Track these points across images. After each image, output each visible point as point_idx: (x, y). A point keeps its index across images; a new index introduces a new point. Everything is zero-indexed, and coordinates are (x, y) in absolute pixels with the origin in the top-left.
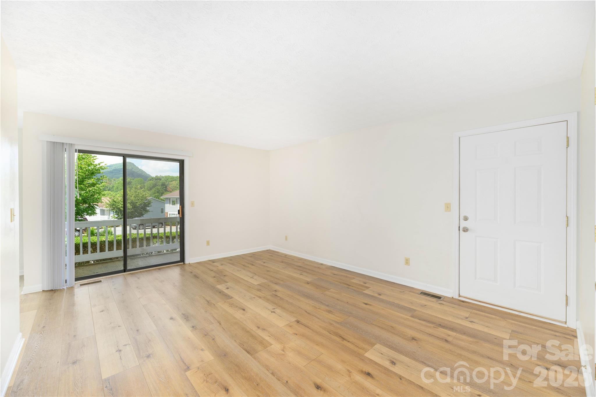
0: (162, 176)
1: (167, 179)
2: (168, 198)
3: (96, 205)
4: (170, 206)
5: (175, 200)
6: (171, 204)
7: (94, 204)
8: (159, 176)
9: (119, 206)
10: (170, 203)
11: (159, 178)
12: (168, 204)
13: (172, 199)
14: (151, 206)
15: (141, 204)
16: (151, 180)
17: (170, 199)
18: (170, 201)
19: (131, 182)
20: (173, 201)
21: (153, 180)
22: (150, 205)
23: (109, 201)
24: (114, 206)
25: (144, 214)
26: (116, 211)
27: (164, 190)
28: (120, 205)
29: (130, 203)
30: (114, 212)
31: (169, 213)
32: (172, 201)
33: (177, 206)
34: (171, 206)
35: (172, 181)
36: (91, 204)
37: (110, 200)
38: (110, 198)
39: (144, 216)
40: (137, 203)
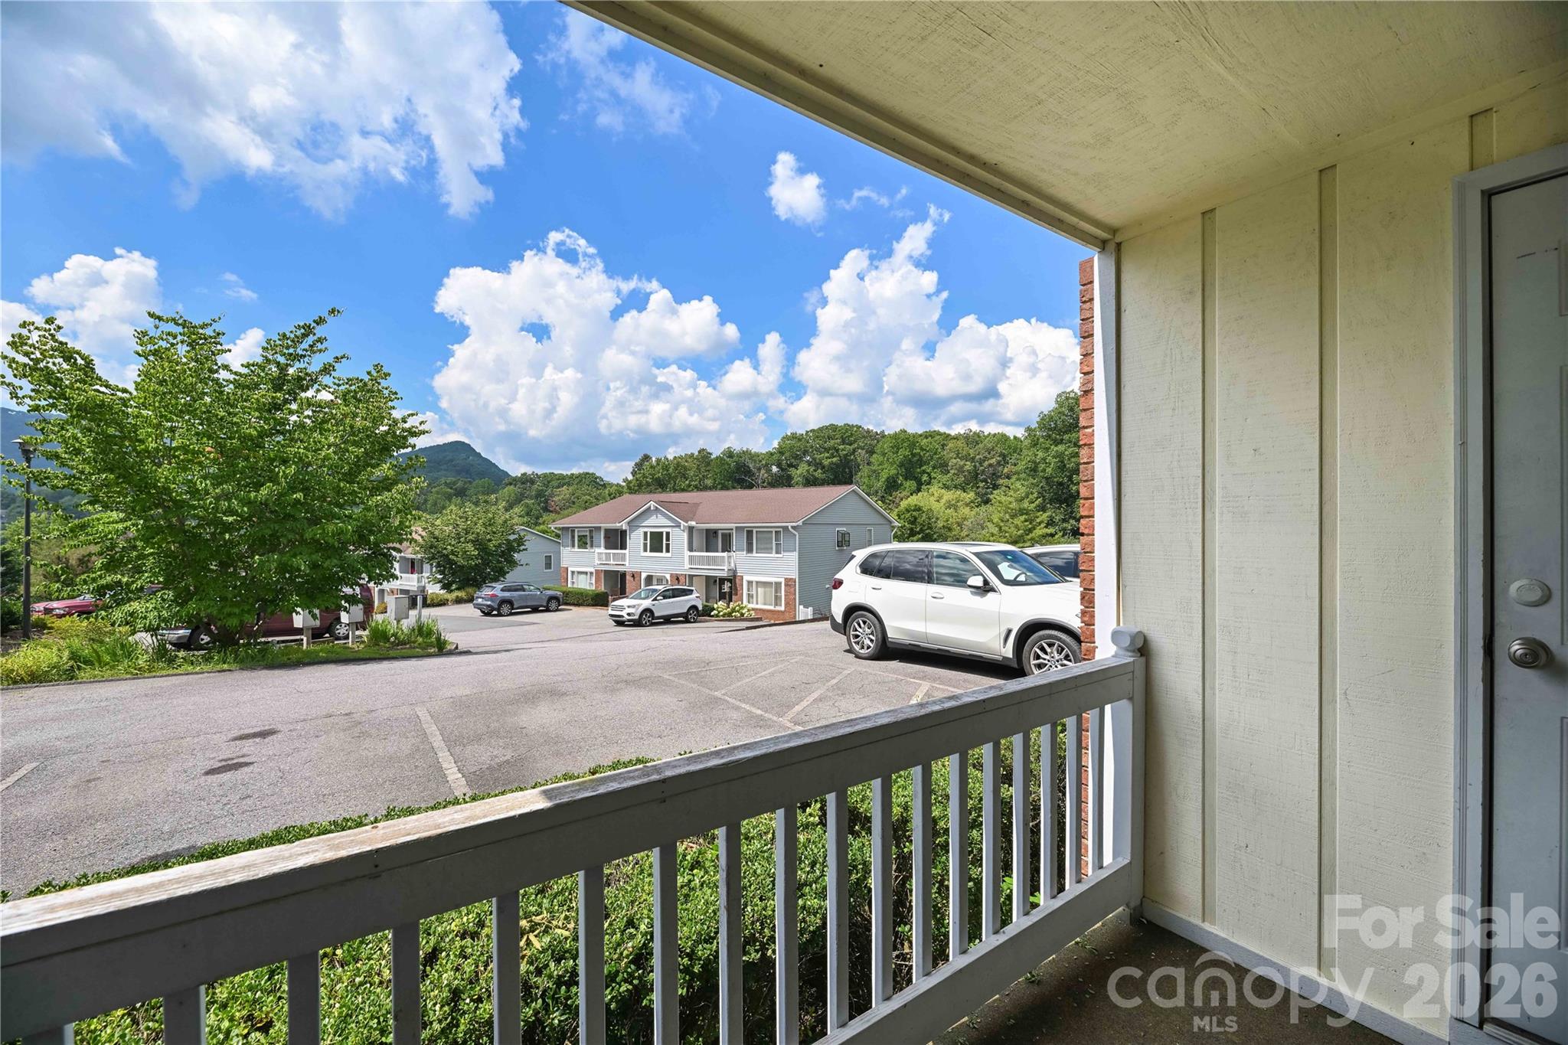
1: (549, 482)
2: (569, 528)
3: (394, 549)
4: (573, 550)
5: (588, 534)
6: (576, 546)
7: (390, 548)
8: (530, 473)
9: (445, 549)
10: (573, 543)
12: (569, 545)
13: (579, 532)
14: (526, 550)
15: (500, 545)
16: (511, 484)
17: (573, 531)
18: (573, 538)
19: (466, 489)
20: (580, 538)
21: (515, 485)
22: (522, 548)
23: (422, 537)
24: (432, 551)
25: (508, 572)
26: (438, 563)
27: (543, 508)
28: (449, 547)
29: (472, 541)
30: (432, 565)
31: (570, 569)
32: (579, 536)
34: (576, 549)
35: (558, 487)
36: (382, 546)
37: (424, 534)
38: (424, 529)
39: (507, 576)
40: (490, 540)
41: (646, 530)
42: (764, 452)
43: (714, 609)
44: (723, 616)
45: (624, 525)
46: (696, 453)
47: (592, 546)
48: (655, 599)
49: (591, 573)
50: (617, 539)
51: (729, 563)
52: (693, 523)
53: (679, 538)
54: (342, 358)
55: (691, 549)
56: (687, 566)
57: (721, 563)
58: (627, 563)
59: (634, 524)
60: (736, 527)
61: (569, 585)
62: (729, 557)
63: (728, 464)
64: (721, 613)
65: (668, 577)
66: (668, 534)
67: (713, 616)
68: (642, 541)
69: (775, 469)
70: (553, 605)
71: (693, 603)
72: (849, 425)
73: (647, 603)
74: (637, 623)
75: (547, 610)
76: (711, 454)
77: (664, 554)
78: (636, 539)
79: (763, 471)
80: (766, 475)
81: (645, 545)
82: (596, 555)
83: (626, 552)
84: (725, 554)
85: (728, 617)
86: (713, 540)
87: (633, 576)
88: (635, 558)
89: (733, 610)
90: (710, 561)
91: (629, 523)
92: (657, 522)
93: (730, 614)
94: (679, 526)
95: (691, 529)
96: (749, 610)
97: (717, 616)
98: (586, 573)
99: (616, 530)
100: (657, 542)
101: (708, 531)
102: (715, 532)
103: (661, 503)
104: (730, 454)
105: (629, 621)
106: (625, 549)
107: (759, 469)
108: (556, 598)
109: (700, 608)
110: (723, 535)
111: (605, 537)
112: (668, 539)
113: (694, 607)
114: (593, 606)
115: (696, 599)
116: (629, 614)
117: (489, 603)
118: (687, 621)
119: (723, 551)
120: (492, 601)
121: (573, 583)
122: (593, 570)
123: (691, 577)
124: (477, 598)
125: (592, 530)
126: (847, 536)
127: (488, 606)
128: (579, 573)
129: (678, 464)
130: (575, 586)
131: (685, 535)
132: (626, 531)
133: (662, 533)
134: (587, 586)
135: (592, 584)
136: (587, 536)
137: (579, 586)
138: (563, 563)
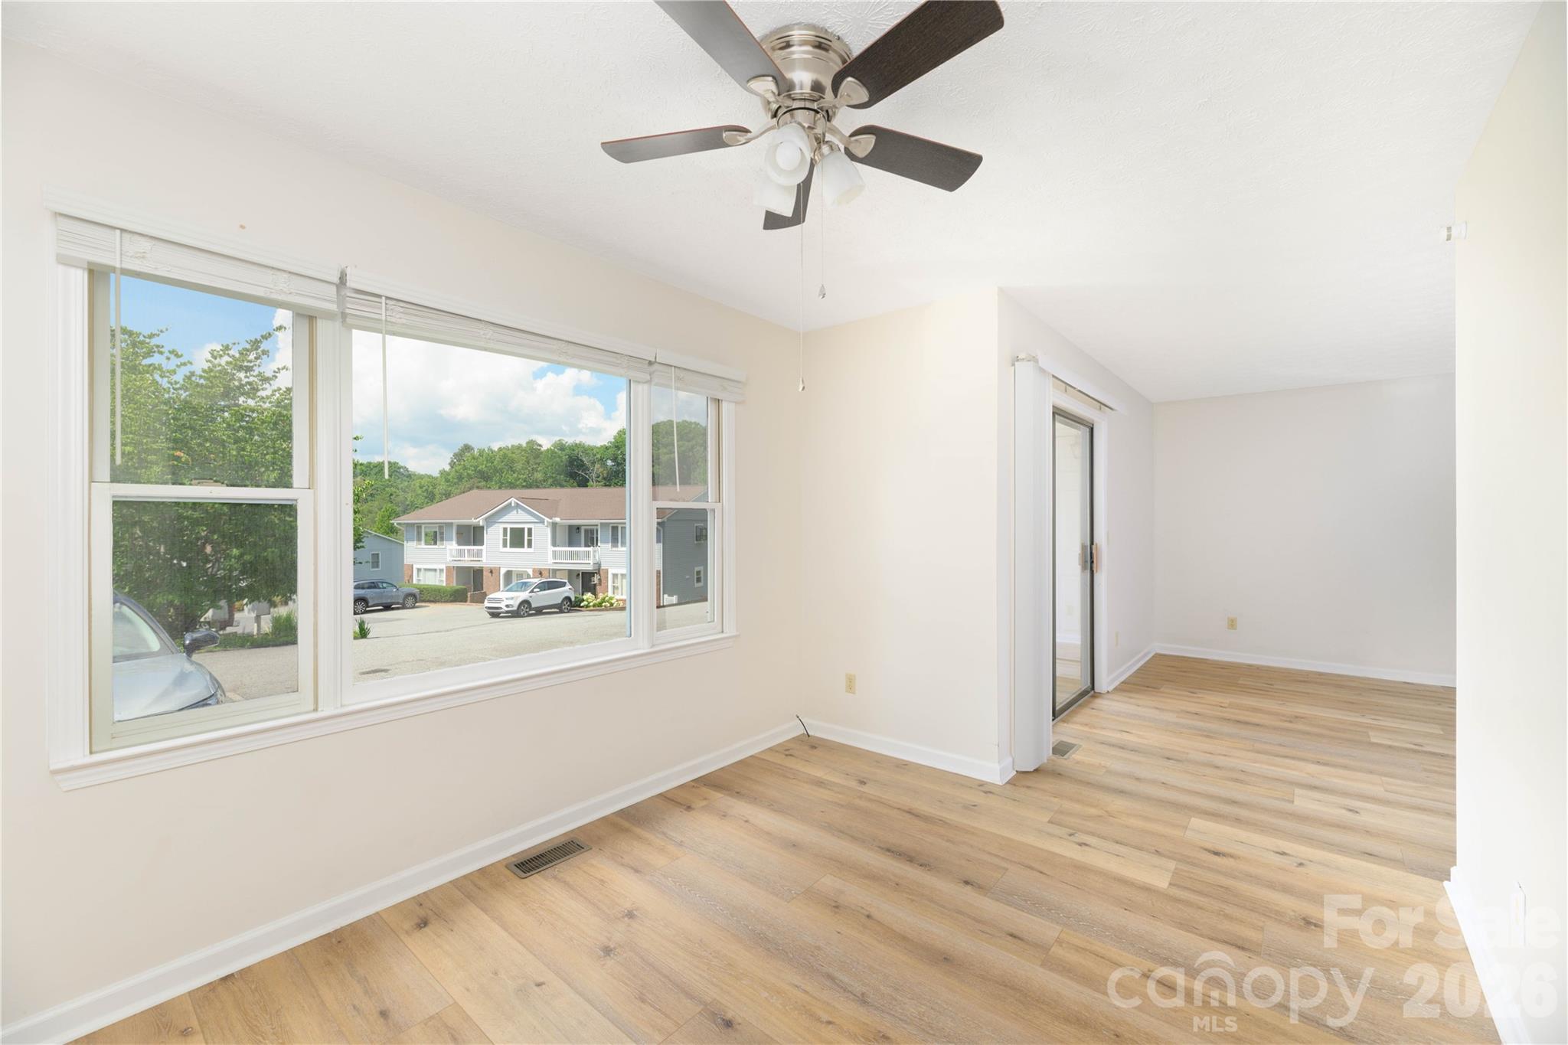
2: (414, 524)
4: (419, 546)
5: (437, 530)
6: (423, 542)
10: (419, 539)
12: (413, 540)
13: (426, 528)
14: (363, 547)
17: (420, 527)
18: (419, 533)
31: (415, 567)
32: (427, 532)
33: (441, 547)
34: (423, 546)
41: (505, 526)
42: (598, 445)
43: (583, 600)
44: (594, 606)
45: (481, 521)
46: (524, 445)
47: (442, 542)
48: (532, 592)
49: (441, 570)
50: (472, 535)
51: (594, 556)
52: (557, 520)
53: (542, 534)
54: (283, 369)
55: (554, 544)
56: (551, 560)
57: (584, 558)
58: (484, 561)
59: (491, 521)
60: (601, 524)
61: (416, 583)
62: (595, 551)
63: (560, 457)
64: (591, 604)
65: (530, 572)
66: (530, 530)
67: (583, 607)
68: (501, 537)
69: (610, 463)
70: (410, 601)
71: (566, 595)
72: (687, 422)
73: (524, 595)
74: (515, 614)
75: (404, 607)
76: (540, 446)
77: (526, 549)
78: (494, 535)
79: (597, 466)
80: (600, 470)
81: (505, 541)
82: (448, 552)
83: (483, 548)
84: (590, 549)
85: (599, 607)
86: (578, 535)
87: (491, 572)
88: (493, 553)
89: (603, 600)
90: (573, 555)
91: (486, 519)
92: (518, 518)
93: (600, 605)
94: (543, 522)
95: (554, 525)
96: (617, 601)
97: (587, 606)
98: (435, 570)
99: (469, 526)
100: (518, 538)
101: (570, 527)
102: (578, 528)
103: (522, 499)
104: (561, 447)
105: (507, 612)
106: (482, 544)
107: (594, 463)
108: (414, 595)
109: (573, 599)
110: (586, 531)
111: (457, 533)
112: (530, 534)
113: (568, 599)
114: (451, 602)
115: (567, 591)
116: (507, 606)
118: (561, 612)
119: (587, 545)
121: (419, 580)
122: (443, 567)
123: (555, 571)
125: (441, 526)
126: (704, 531)
128: (426, 570)
129: (505, 456)
130: (422, 583)
131: (549, 531)
132: (483, 527)
133: (523, 529)
134: (437, 583)
135: (442, 581)
136: (436, 532)
137: (427, 583)
138: (407, 561)
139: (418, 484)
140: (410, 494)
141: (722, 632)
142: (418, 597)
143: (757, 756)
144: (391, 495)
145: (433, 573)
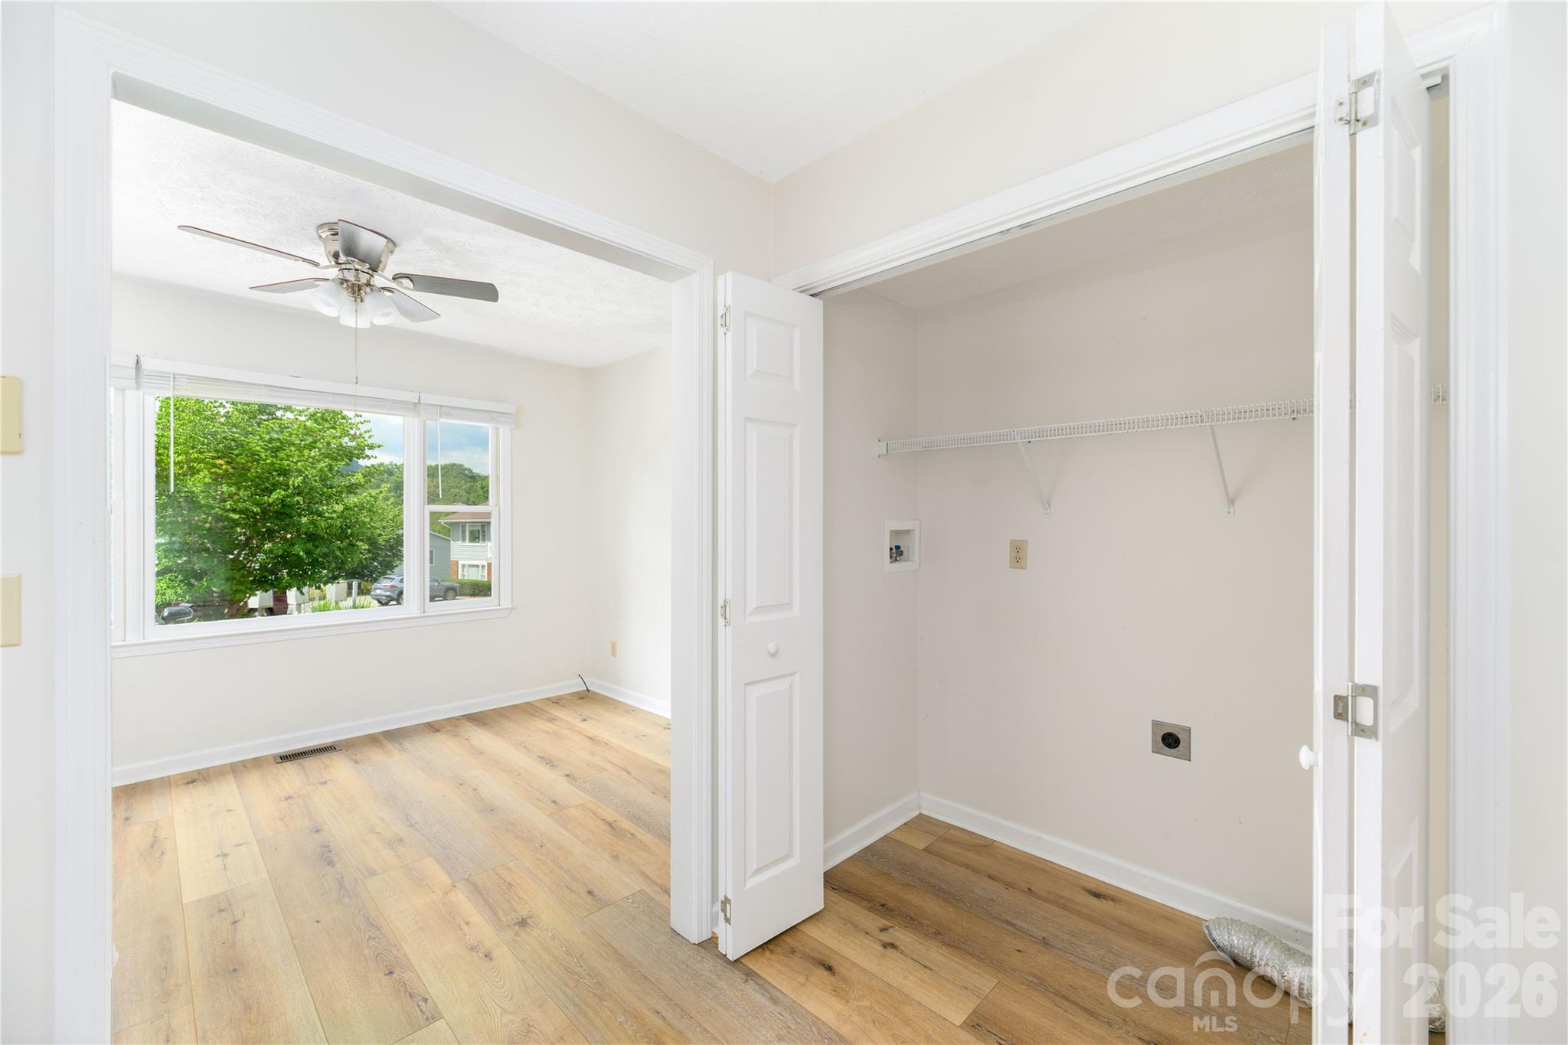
0: (396, 465)
2: (459, 523)
4: (464, 544)
5: (480, 528)
6: (467, 540)
8: (388, 463)
10: (464, 540)
11: (389, 469)
12: (458, 540)
13: (469, 526)
17: (463, 527)
18: (464, 532)
20: (472, 533)
31: (460, 563)
32: (470, 531)
33: (484, 544)
34: (467, 543)
40: (380, 535)
47: (484, 540)
49: (483, 566)
61: (459, 577)
70: (451, 594)
98: (478, 566)
117: (388, 593)
120: (392, 592)
121: (464, 575)
122: (485, 563)
124: (376, 589)
125: (483, 525)
127: (388, 596)
128: (470, 566)
130: (466, 578)
134: (480, 579)
135: (484, 576)
136: (479, 531)
137: (471, 578)
138: (454, 557)
139: (479, 486)
140: (472, 495)
141: (499, 605)
142: (458, 590)
143: (535, 703)
144: (456, 495)
145: (476, 569)
